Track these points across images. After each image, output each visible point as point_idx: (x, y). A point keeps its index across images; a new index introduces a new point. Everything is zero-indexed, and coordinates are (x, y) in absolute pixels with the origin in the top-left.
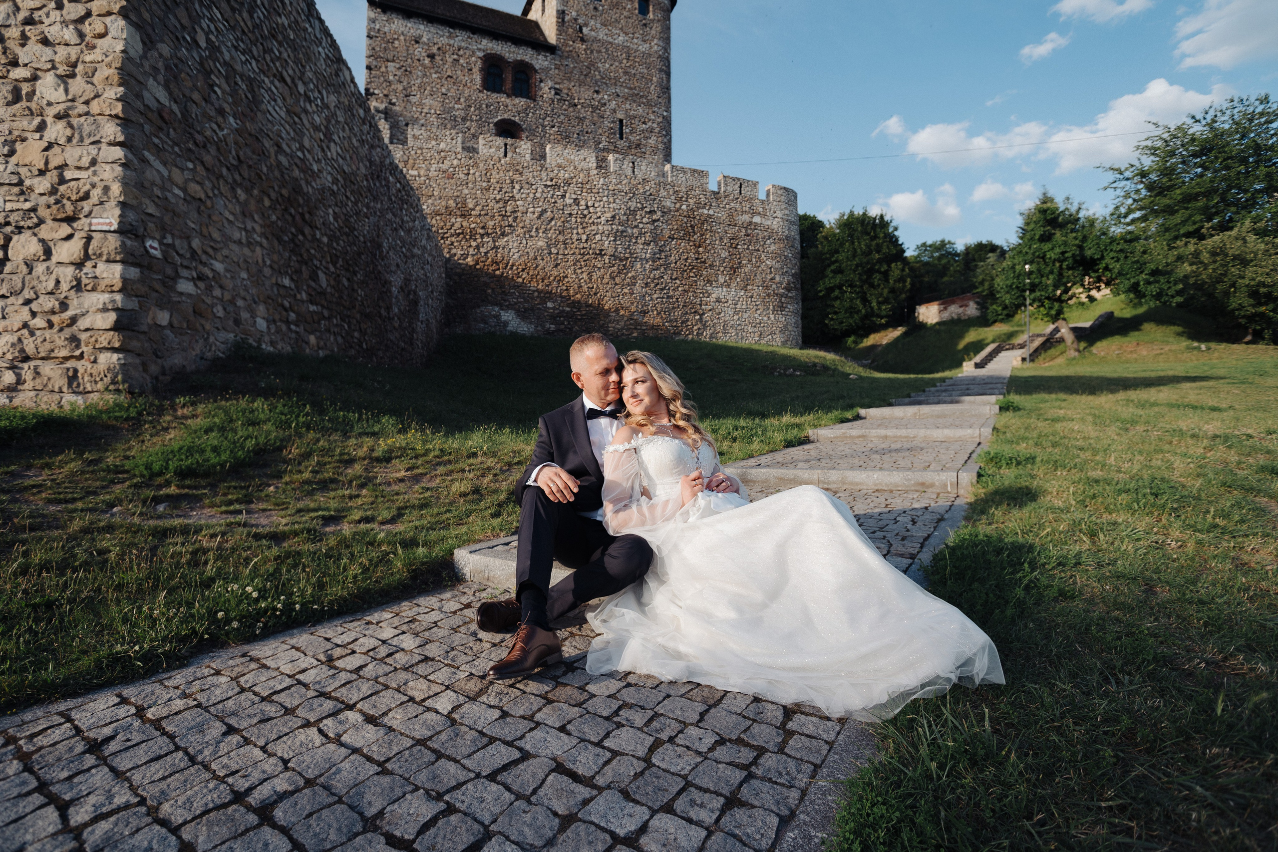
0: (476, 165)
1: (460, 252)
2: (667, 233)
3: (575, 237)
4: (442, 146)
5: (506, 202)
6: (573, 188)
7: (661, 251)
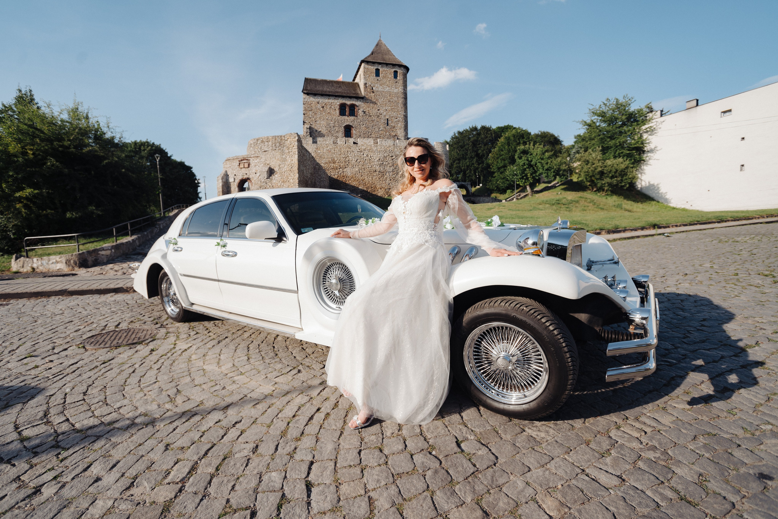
0: (337, 147)
1: (333, 174)
3: (367, 166)
4: (327, 143)
5: (346, 158)
6: (366, 151)
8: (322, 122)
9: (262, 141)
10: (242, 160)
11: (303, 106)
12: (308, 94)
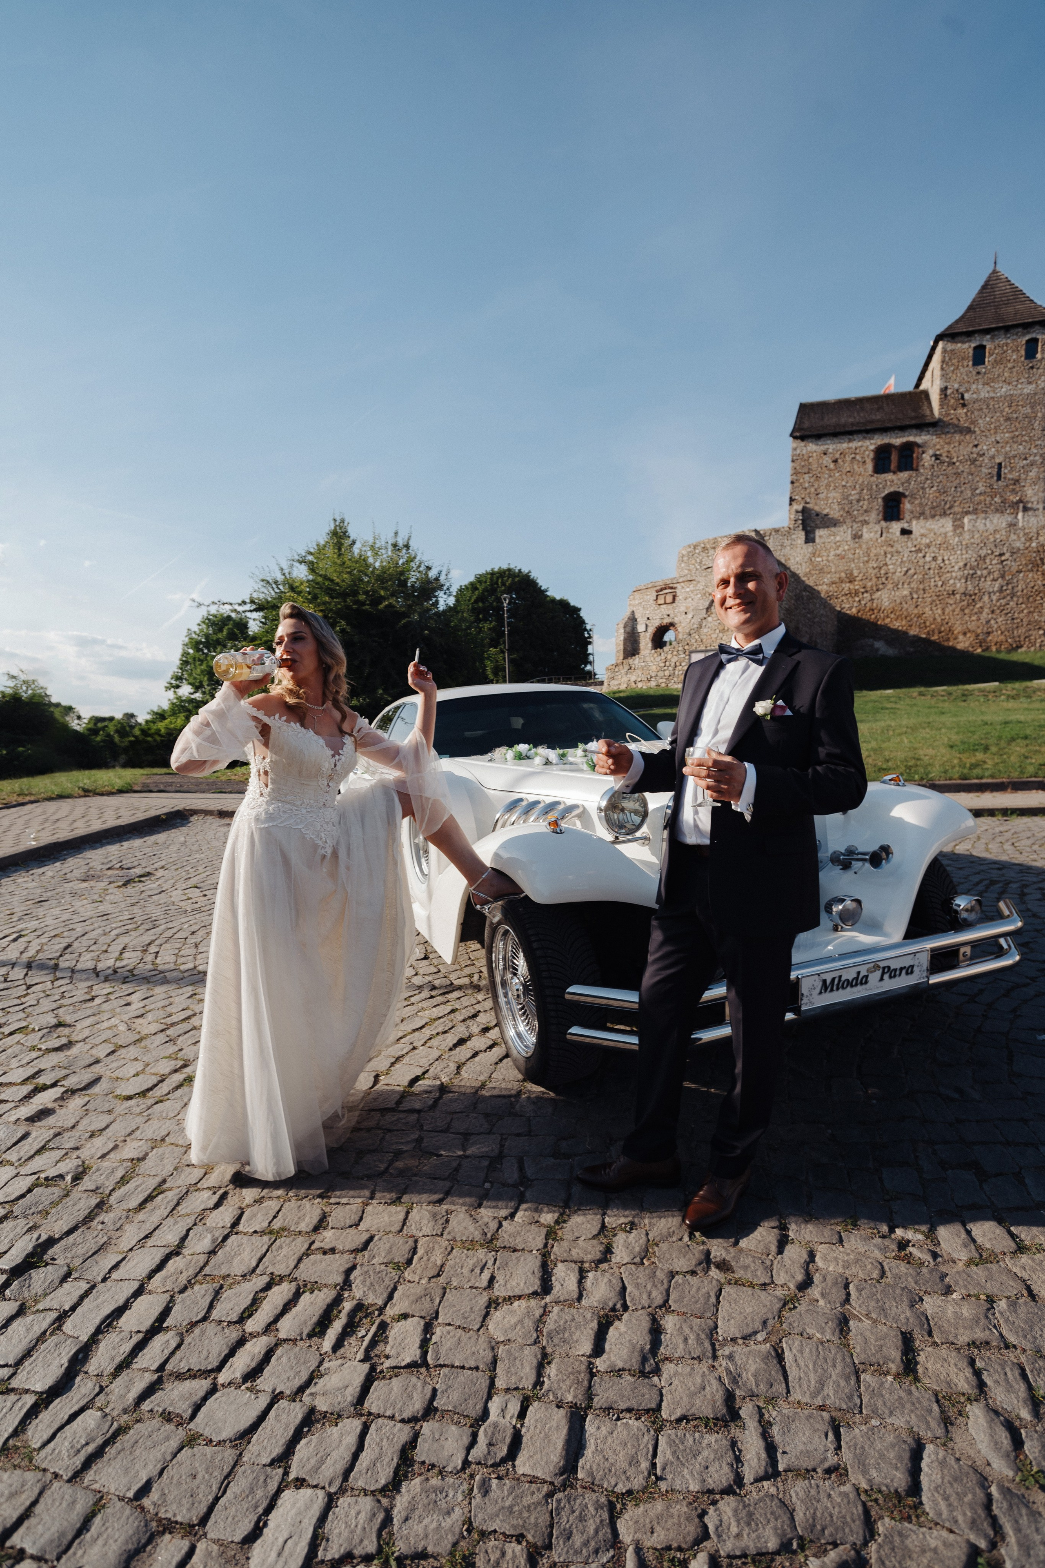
0: (860, 546)
1: (847, 606)
2: (1014, 568)
3: (932, 584)
4: (838, 538)
5: (880, 568)
6: (932, 548)
7: (1007, 584)
8: (832, 494)
9: (705, 549)
10: (661, 590)
11: (790, 465)
12: (802, 438)
